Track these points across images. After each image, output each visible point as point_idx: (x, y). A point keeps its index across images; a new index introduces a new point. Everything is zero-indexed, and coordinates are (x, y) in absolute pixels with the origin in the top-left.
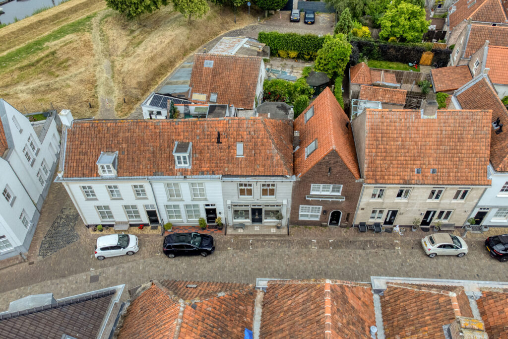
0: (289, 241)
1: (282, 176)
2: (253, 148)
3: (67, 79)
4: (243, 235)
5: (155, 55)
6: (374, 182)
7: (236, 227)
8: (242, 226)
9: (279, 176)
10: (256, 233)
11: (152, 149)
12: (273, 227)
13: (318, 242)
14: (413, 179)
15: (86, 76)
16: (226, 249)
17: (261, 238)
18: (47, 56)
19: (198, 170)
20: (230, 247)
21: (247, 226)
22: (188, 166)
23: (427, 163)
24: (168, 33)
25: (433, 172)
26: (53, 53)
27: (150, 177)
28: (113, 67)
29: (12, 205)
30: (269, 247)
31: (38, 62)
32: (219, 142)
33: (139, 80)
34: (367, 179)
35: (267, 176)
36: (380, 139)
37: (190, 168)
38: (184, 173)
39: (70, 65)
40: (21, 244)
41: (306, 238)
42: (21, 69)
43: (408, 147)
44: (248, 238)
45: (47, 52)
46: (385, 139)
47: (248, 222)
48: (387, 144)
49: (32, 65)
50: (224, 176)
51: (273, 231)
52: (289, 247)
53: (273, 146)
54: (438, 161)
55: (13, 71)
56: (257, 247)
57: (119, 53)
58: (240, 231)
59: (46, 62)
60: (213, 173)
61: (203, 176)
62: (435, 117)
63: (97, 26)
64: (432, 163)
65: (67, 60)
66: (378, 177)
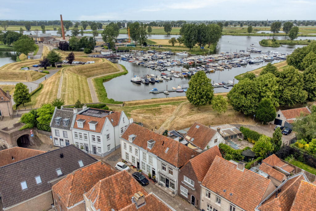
0: (171, 200)
1: (175, 166)
2: (171, 152)
3: (157, 117)
4: (159, 188)
5: (192, 120)
6: (205, 186)
7: (159, 184)
8: (162, 185)
9: (174, 165)
10: (164, 190)
11: (145, 139)
12: (171, 192)
13: (180, 206)
14: (220, 193)
15: (163, 119)
16: (149, 188)
17: (164, 192)
18: (158, 109)
19: (152, 151)
20: (151, 188)
21: (163, 186)
22: (150, 148)
23: (230, 189)
24: (205, 115)
25: (231, 195)
26: (160, 109)
27: (140, 147)
28: (174, 119)
29: (107, 140)
30: (163, 196)
31: (153, 110)
32: (163, 145)
33: (178, 126)
34: (203, 183)
35: (170, 163)
36: (216, 169)
37: (151, 149)
38: (148, 150)
39: (162, 114)
40: (103, 153)
41: (178, 202)
42: (147, 110)
43: (225, 178)
44: (160, 190)
45: (158, 108)
46: (218, 170)
47: (164, 185)
48: (217, 173)
49: (151, 110)
50: (158, 157)
51: (170, 193)
52: (169, 200)
53: (177, 154)
54: (235, 191)
55: (144, 110)
56: (159, 194)
57: (180, 116)
58: (160, 186)
59: (156, 111)
60: (155, 155)
61: (152, 154)
62: (243, 171)
63: (182, 105)
64: (232, 190)
65: (163, 112)
66: (207, 185)
